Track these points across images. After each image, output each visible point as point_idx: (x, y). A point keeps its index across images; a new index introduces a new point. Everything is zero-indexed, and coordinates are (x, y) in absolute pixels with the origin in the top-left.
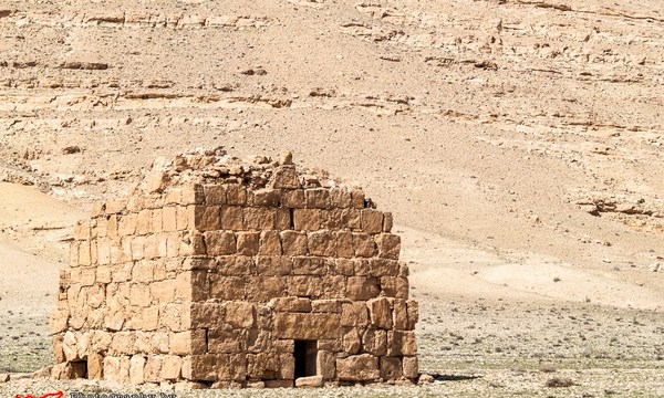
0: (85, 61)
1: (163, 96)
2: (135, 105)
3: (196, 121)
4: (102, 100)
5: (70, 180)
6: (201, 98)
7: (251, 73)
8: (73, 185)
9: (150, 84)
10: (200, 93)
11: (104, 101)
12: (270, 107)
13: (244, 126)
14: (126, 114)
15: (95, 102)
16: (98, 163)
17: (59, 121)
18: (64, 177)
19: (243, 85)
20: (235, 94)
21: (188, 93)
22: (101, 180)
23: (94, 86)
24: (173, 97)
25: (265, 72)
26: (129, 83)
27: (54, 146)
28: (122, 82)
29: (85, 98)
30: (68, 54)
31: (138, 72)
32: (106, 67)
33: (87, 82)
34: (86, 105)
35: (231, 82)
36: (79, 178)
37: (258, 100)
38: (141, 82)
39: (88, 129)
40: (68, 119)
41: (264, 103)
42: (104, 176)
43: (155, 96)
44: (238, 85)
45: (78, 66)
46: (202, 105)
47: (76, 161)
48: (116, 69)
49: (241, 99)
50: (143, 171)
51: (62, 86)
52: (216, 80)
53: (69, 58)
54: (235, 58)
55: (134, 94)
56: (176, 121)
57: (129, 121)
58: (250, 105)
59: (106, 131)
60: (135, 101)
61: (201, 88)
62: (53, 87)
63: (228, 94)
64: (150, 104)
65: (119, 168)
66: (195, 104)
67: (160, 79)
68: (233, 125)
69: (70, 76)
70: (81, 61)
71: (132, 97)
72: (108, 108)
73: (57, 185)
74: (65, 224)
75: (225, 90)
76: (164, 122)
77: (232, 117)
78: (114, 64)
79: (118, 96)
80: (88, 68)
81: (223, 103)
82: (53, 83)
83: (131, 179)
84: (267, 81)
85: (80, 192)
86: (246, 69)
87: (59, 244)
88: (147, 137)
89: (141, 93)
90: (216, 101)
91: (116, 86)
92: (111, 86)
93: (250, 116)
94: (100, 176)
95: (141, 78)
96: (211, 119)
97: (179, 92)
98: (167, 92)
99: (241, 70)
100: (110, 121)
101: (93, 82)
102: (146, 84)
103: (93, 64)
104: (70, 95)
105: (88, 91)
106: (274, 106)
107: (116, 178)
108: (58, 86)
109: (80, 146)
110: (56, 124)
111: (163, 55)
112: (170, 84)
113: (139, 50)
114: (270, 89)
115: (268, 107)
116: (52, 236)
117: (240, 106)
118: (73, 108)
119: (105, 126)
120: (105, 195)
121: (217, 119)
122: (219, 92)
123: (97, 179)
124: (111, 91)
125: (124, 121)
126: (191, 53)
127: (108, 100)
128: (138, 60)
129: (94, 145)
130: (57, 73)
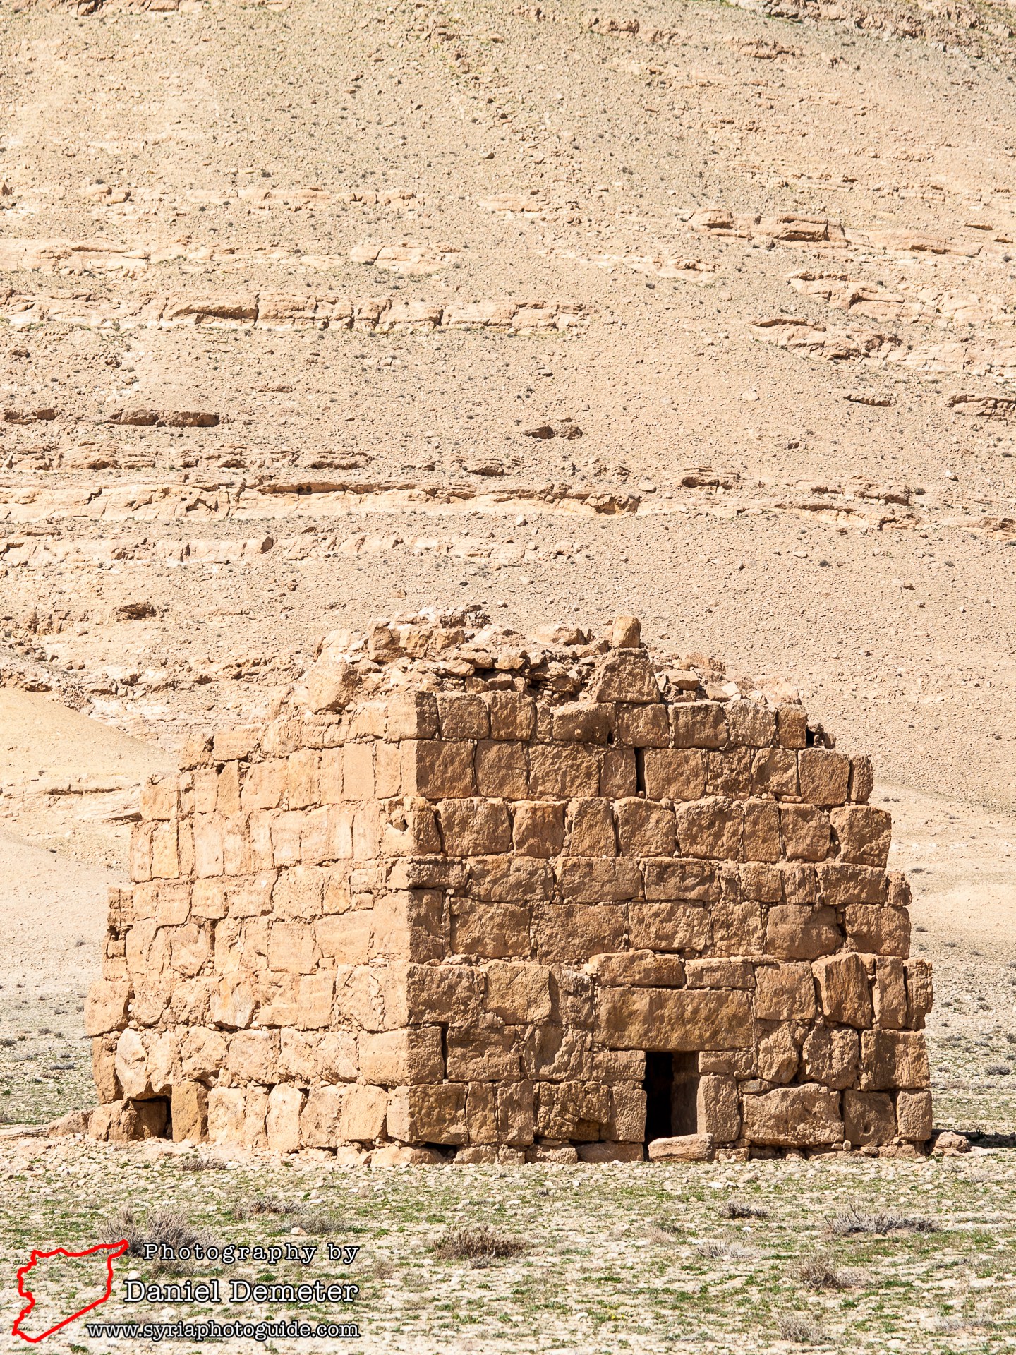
0: (169, 406)
1: (344, 488)
2: (282, 507)
3: (421, 544)
4: (205, 495)
5: (133, 681)
6: (433, 492)
7: (546, 433)
8: (139, 691)
9: (316, 459)
10: (430, 481)
11: (210, 498)
12: (591, 512)
13: (530, 556)
14: (262, 527)
15: (190, 502)
16: (197, 643)
17: (108, 544)
18: (118, 673)
19: (528, 461)
20: (510, 483)
21: (402, 480)
22: (203, 680)
23: (187, 465)
24: (367, 489)
25: (578, 433)
26: (267, 457)
27: (97, 603)
28: (251, 455)
29: (166, 492)
30: (129, 392)
31: (287, 432)
32: (213, 420)
33: (173, 455)
34: (167, 509)
35: (502, 454)
36: (153, 676)
37: (563, 495)
38: (295, 456)
39: (173, 563)
40: (128, 541)
41: (575, 503)
42: (209, 671)
43: (327, 488)
44: (517, 462)
45: (152, 420)
46: (436, 509)
47: (147, 636)
48: (238, 425)
49: (523, 494)
50: (299, 660)
51: (116, 465)
52: (467, 450)
53: (131, 400)
54: (509, 399)
55: (279, 482)
56: (375, 543)
57: (267, 546)
58: (545, 508)
59: (216, 568)
60: (281, 500)
61: (431, 468)
62: (95, 467)
63: (493, 483)
64: (315, 505)
65: (244, 652)
66: (419, 506)
67: (337, 448)
68: (504, 554)
69: (131, 442)
70: (159, 407)
71: (276, 491)
72: (220, 515)
73: (103, 692)
74: (122, 781)
75: (487, 473)
76: (347, 547)
77: (504, 535)
78: (233, 414)
79: (243, 487)
80: (175, 423)
81: (483, 504)
82: (95, 457)
83: (271, 679)
84: (584, 453)
85: (154, 708)
86: (536, 425)
87: (108, 826)
88: (308, 582)
89: (295, 481)
90: (466, 497)
91: (237, 465)
92: (227, 465)
93: (546, 533)
94: (201, 671)
95: (294, 445)
96: (455, 540)
97: (382, 479)
98: (353, 478)
99: (524, 428)
100: (224, 544)
101: (186, 454)
102: (308, 458)
103: (186, 415)
104: (133, 486)
105: (173, 475)
106: (599, 509)
107: (238, 676)
108: (105, 465)
109: (156, 603)
110: (101, 551)
111: (344, 394)
112: (361, 460)
113: (290, 381)
114: (591, 469)
115: (586, 511)
116: (89, 809)
117: (522, 509)
118: (139, 515)
119: (212, 558)
120: (212, 714)
121: (470, 541)
122: (474, 479)
123: (194, 676)
124: (227, 475)
125: (255, 543)
126: (409, 387)
127: (220, 496)
128: (288, 405)
129: (187, 599)
130: (102, 436)
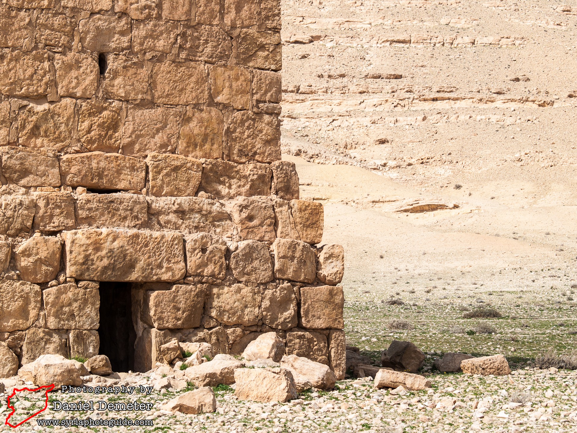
0: (385, 72)
1: (449, 99)
2: (428, 106)
3: (479, 118)
4: (400, 102)
5: (385, 165)
6: (481, 100)
7: (517, 80)
8: (387, 168)
9: (438, 89)
10: (479, 96)
11: (402, 103)
12: (537, 107)
13: (518, 121)
14: (421, 112)
15: (395, 104)
16: (405, 152)
17: (368, 119)
18: (379, 162)
19: (512, 89)
20: (508, 96)
21: (469, 96)
22: (410, 165)
23: (393, 92)
24: (457, 99)
25: (528, 79)
26: (421, 89)
27: (367, 139)
28: (415, 88)
29: (387, 101)
30: (370, 68)
31: (426, 80)
32: (400, 77)
33: (388, 88)
34: (388, 107)
35: (503, 87)
36: (392, 163)
37: (527, 101)
38: (431, 89)
39: (392, 125)
40: (376, 118)
41: (531, 103)
42: (411, 161)
43: (443, 99)
44: (509, 90)
45: (379, 77)
46: (482, 106)
47: (387, 149)
48: (409, 78)
49: (512, 100)
50: (444, 157)
51: (368, 92)
52: (490, 85)
53: (371, 70)
54: (502, 68)
55: (426, 97)
56: (462, 118)
57: (424, 119)
58: (521, 105)
59: (407, 127)
60: (427, 103)
61: (479, 92)
62: (360, 93)
63: (501, 97)
64: (439, 105)
65: (424, 154)
66: (476, 105)
67: (445, 85)
68: (509, 121)
69: (373, 85)
70: (381, 72)
71: (425, 100)
72: (406, 108)
73: (374, 169)
74: (398, 197)
75: (498, 93)
76: (453, 118)
77: (508, 114)
78: (407, 75)
79: (413, 99)
80: (387, 78)
81: (498, 104)
82: (361, 89)
83: (434, 164)
84: (532, 86)
85: (394, 174)
86: (513, 77)
87: (395, 214)
88: (441, 131)
89: (432, 96)
90: (492, 102)
91: (411, 91)
92: (407, 92)
93: (522, 113)
94: (408, 161)
95: (430, 84)
96: (491, 116)
97: (462, 95)
98: (452, 95)
99: (509, 78)
100: (409, 118)
101: (392, 88)
102: (435, 89)
103: (391, 75)
104: (375, 99)
105: (389, 95)
106: (539, 105)
107: (422, 163)
108: (364, 92)
109: (389, 138)
110: (366, 121)
111: (444, 67)
112: (454, 89)
113: (425, 64)
114: (535, 92)
115: (535, 106)
116: (387, 208)
117: (513, 106)
118: (378, 109)
119: (406, 123)
120: (415, 176)
121: (496, 116)
122: (495, 95)
123: (406, 163)
124: (408, 95)
125: (420, 118)
126: (466, 65)
127: (406, 102)
128: (426, 71)
129: (399, 137)
130: (363, 82)
